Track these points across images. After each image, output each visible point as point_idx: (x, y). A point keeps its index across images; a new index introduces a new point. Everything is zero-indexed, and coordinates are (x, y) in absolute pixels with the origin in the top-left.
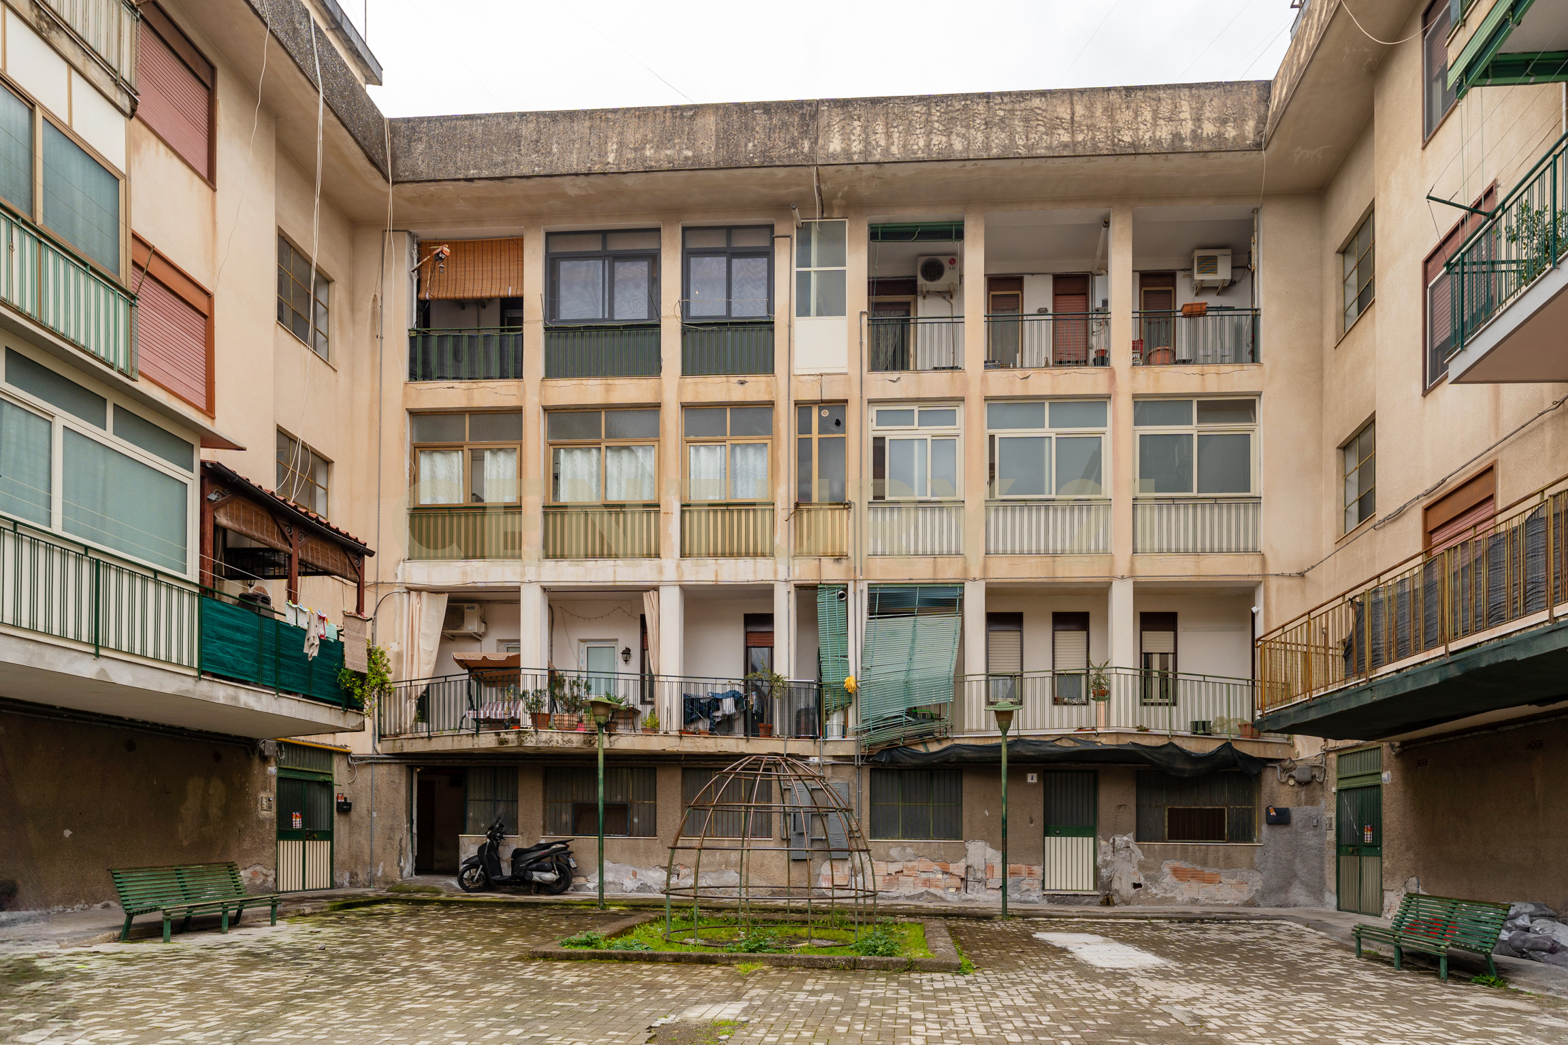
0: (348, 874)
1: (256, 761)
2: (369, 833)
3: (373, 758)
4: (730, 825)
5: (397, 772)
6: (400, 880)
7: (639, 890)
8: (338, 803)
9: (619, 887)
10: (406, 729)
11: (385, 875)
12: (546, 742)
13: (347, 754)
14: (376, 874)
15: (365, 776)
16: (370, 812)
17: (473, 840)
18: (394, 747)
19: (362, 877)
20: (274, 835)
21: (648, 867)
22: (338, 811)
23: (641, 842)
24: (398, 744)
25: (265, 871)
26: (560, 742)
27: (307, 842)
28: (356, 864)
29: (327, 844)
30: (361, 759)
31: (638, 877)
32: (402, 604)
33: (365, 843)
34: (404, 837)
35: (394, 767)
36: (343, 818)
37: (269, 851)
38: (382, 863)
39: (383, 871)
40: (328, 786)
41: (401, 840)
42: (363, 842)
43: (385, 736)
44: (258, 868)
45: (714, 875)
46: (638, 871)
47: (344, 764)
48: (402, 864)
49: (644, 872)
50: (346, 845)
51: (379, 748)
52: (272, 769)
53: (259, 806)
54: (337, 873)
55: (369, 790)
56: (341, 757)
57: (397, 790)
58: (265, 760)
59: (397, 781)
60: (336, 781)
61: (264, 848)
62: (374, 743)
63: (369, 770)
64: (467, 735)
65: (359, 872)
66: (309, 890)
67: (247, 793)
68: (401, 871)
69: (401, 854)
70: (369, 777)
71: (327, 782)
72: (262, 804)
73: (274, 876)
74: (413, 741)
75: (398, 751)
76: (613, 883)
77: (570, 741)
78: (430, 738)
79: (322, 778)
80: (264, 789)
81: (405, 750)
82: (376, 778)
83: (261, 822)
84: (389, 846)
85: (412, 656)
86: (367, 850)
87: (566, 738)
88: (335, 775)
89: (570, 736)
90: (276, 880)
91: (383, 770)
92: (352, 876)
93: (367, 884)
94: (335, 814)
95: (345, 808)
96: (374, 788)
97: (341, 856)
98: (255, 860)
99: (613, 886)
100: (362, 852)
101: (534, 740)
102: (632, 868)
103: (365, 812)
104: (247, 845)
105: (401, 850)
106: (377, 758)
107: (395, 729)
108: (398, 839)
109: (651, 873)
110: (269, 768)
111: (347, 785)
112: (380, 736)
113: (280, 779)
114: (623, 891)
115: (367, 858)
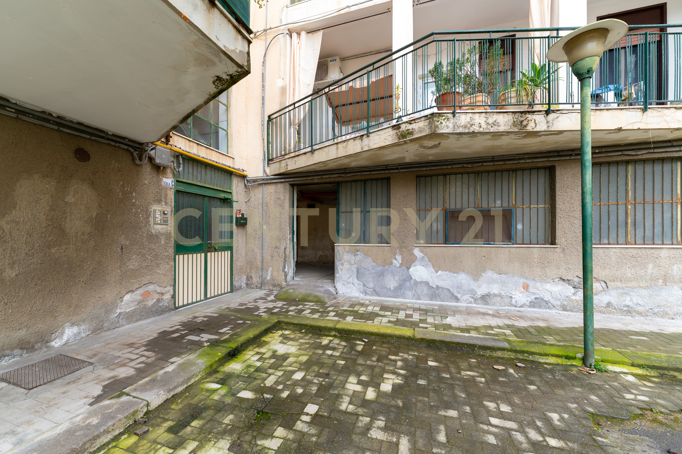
0: (245, 277)
1: (147, 169)
2: (260, 243)
3: (263, 180)
4: (658, 229)
5: (282, 190)
6: (284, 283)
7: (531, 305)
8: (237, 218)
9: (507, 300)
10: (290, 150)
11: (273, 279)
12: (465, 127)
13: (244, 177)
14: (266, 278)
15: (258, 194)
16: (261, 225)
17: (347, 249)
18: (280, 168)
19: (256, 280)
20: (171, 251)
21: (544, 279)
22: (236, 225)
23: (535, 250)
24: (283, 164)
25: (159, 289)
26: (484, 125)
27: (209, 254)
28: (251, 269)
29: (227, 254)
30: (254, 181)
31: (531, 289)
32: (285, 45)
33: (258, 251)
34: (288, 246)
35: (280, 186)
36: (241, 231)
37: (165, 267)
38: (270, 269)
39: (272, 275)
40: (227, 202)
41: (285, 249)
42: (256, 250)
43: (272, 160)
44: (151, 287)
45: (644, 292)
46: (531, 283)
47: (241, 186)
48: (286, 270)
49: (538, 284)
50: (243, 254)
51: (268, 171)
52: (168, 181)
53: (151, 219)
54: (236, 278)
55: (260, 207)
56: (239, 179)
57: (282, 206)
58: (159, 169)
59: (282, 197)
60: (235, 198)
61: (158, 265)
62: (264, 167)
63: (260, 189)
64: (355, 139)
65: (253, 276)
66: (211, 298)
67: (134, 205)
68: (286, 276)
69: (285, 261)
70: (260, 196)
71: (227, 199)
72: (155, 218)
73: (172, 293)
74: (296, 158)
75: (283, 170)
76: (500, 295)
77: (495, 123)
78: (313, 152)
79: (222, 195)
80: (159, 201)
81: (290, 168)
82: (265, 196)
83: (154, 238)
84: (275, 254)
85: (294, 89)
86: (259, 258)
87: (491, 121)
88: (234, 194)
89: (495, 117)
90: (174, 297)
91: (271, 189)
92: (248, 279)
93: (259, 286)
94: (234, 227)
95: (242, 222)
96: (264, 205)
97: (239, 263)
98: (145, 280)
99: (499, 299)
100: (255, 259)
101: (451, 125)
102: (522, 280)
103: (257, 225)
104: (133, 264)
105: (285, 257)
106: (266, 180)
107: (281, 152)
108: (283, 248)
109: (548, 286)
110: (165, 180)
111: (244, 203)
112: (269, 160)
113: (178, 192)
114: (512, 305)
115: (259, 264)
